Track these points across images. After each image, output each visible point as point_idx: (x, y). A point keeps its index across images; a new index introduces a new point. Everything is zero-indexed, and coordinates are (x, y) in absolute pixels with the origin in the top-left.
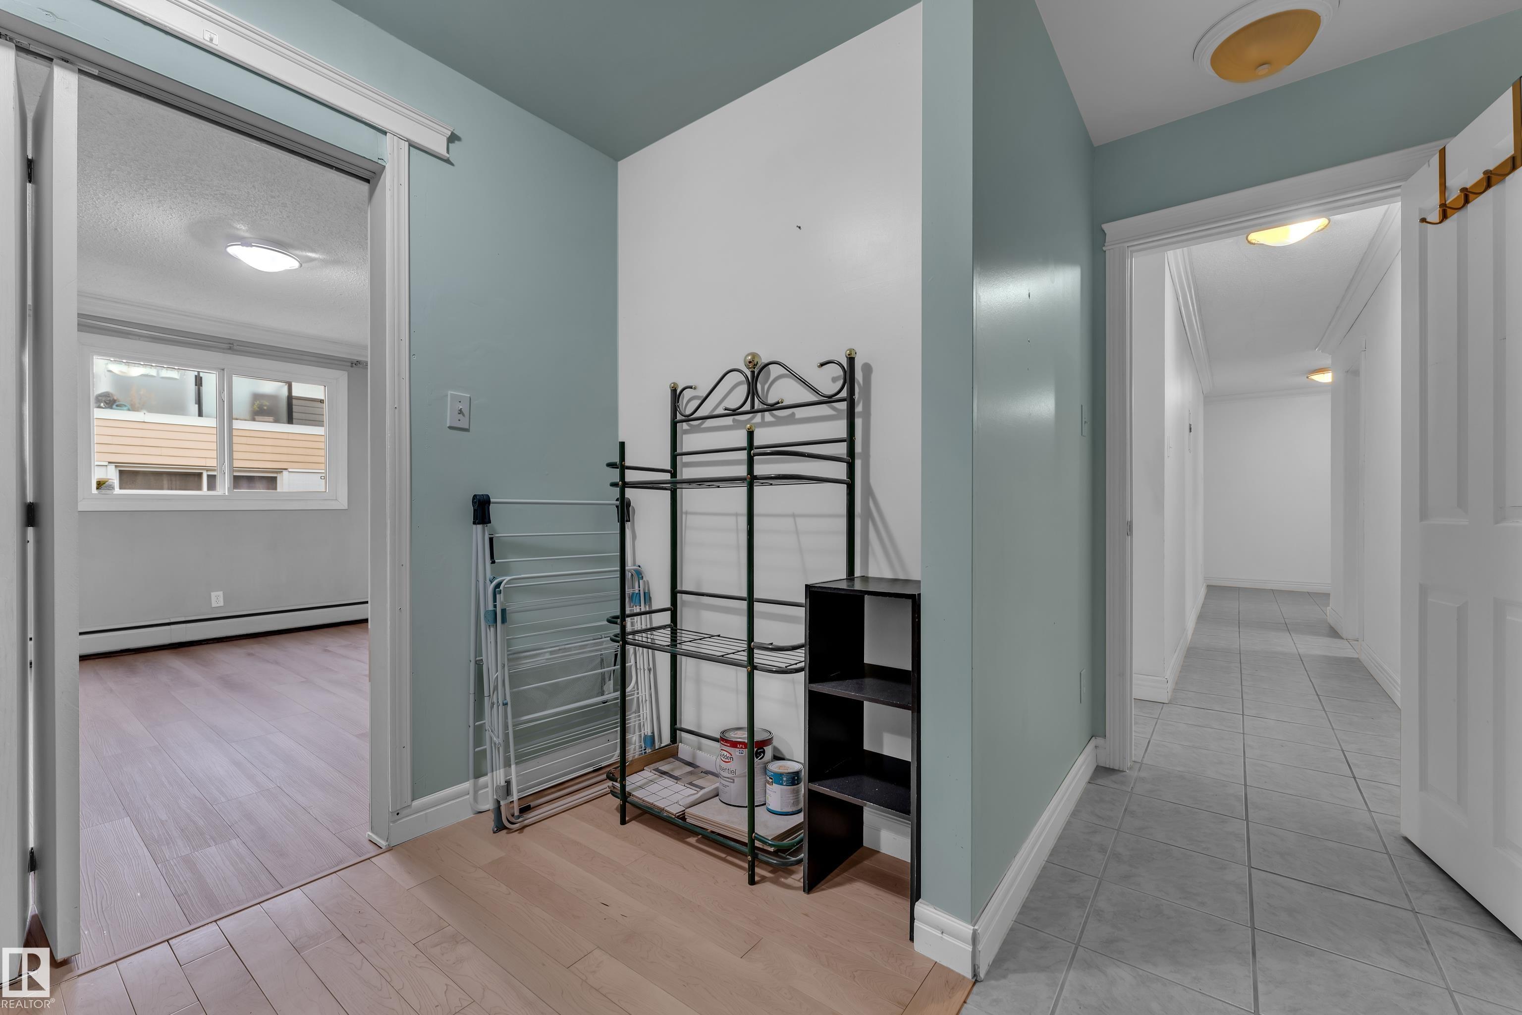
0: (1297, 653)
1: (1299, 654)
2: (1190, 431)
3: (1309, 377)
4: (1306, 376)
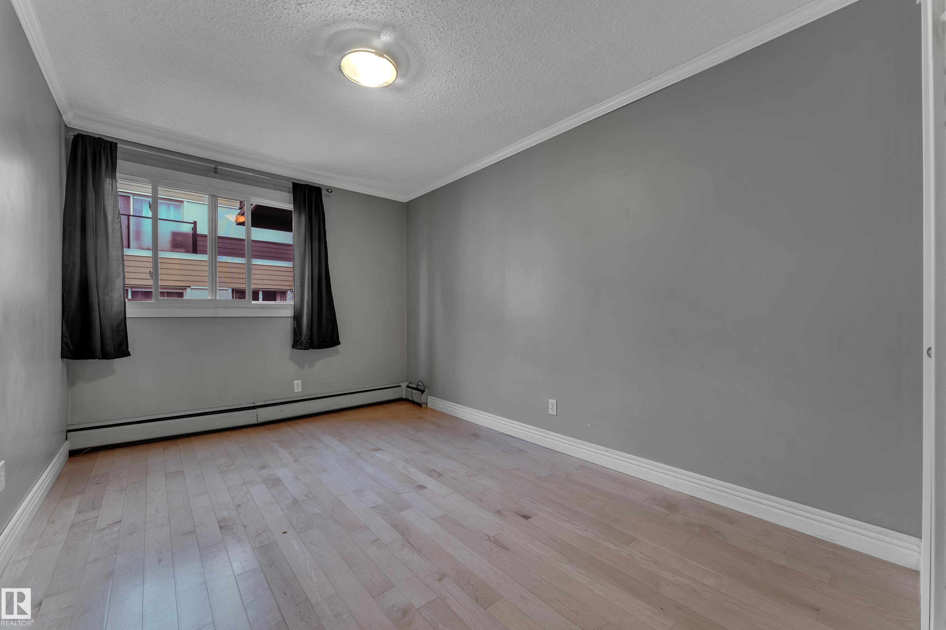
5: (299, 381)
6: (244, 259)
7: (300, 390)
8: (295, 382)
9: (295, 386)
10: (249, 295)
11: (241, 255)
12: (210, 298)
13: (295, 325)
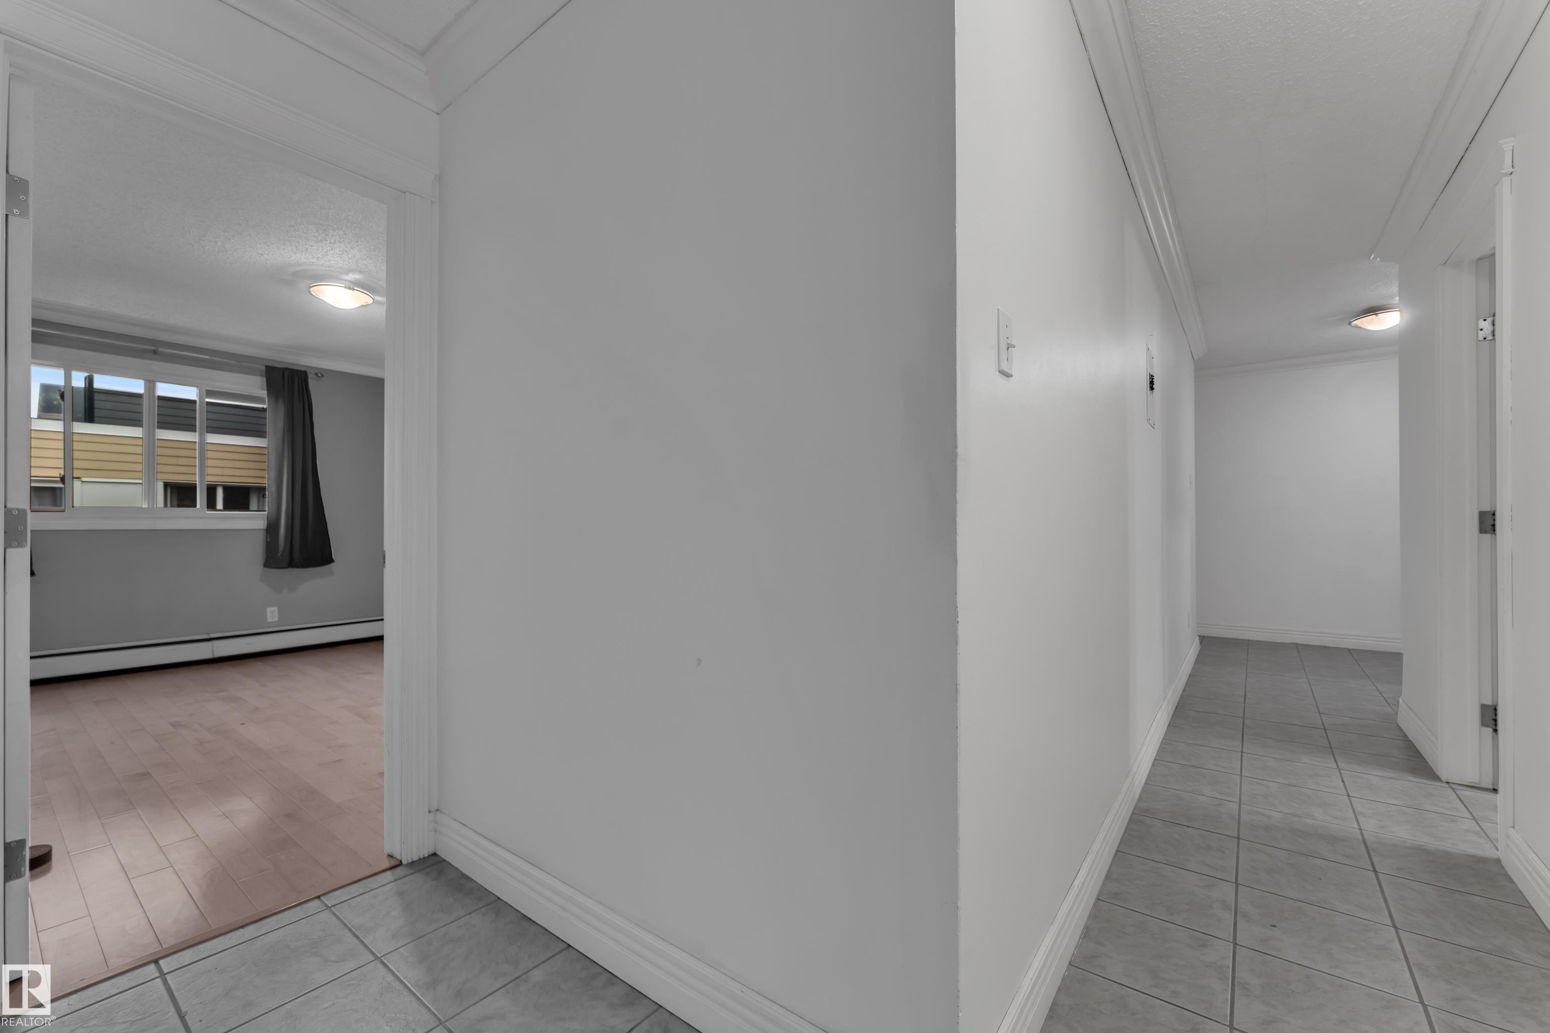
0: (1360, 837)
1: (1364, 842)
2: (1152, 388)
3: (1353, 323)
4: (1347, 323)
5: (275, 609)
6: (140, 429)
7: (276, 619)
8: (269, 610)
9: (269, 615)
10: (201, 497)
11: (135, 422)
12: (145, 506)
13: (269, 540)
